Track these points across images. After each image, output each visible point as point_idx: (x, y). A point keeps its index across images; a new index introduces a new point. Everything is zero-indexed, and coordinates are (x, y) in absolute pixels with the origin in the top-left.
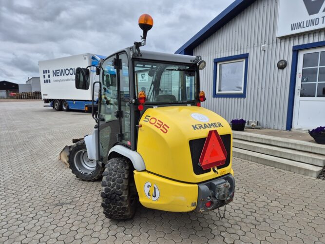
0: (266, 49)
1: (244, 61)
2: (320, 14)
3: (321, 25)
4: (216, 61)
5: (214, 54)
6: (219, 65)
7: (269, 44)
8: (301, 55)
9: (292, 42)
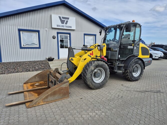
1: (37, 33)
2: (64, 25)
3: (65, 28)
4: (20, 30)
5: (17, 26)
6: (21, 32)
7: (48, 29)
8: (59, 35)
9: (56, 30)
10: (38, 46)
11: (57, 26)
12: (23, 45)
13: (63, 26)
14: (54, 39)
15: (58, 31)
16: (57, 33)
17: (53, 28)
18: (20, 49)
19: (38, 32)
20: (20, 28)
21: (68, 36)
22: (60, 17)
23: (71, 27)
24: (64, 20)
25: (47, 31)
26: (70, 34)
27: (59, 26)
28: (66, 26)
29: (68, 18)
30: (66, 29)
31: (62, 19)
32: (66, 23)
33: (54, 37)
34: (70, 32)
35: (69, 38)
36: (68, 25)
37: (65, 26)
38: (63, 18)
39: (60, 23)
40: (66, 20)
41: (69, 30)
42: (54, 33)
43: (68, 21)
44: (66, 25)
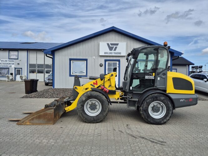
0: (95, 58)
1: (86, 62)
2: (113, 51)
3: (113, 55)
4: (70, 60)
5: (69, 56)
6: (72, 61)
7: (96, 57)
8: (107, 63)
9: (104, 58)
10: (85, 74)
11: (105, 53)
12: (73, 73)
13: (111, 53)
14: (101, 67)
15: (106, 59)
16: (105, 61)
17: (100, 56)
18: (69, 77)
19: (86, 60)
20: (71, 58)
21: (118, 63)
22: (108, 44)
23: (120, 53)
24: (113, 46)
25: (94, 59)
26: (119, 61)
27: (107, 53)
28: (115, 53)
29: (117, 44)
30: (115, 56)
31: (111, 46)
32: (115, 50)
33: (101, 65)
34: (119, 59)
35: (118, 65)
36: (117, 51)
37: (113, 53)
38: (112, 44)
39: (108, 50)
40: (115, 46)
41: (118, 56)
42: (102, 61)
43: (117, 47)
44: (115, 51)
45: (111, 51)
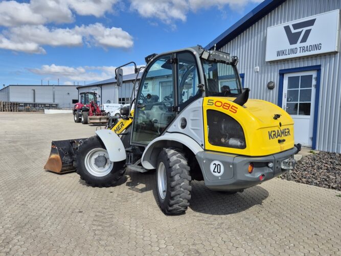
3: (299, 54)
7: (261, 66)
8: (286, 77)
9: (279, 66)
15: (281, 68)
17: (270, 62)
19: (242, 76)
21: (314, 74)
24: (300, 30)
25: (258, 72)
27: (283, 53)
28: (303, 49)
31: (293, 31)
33: (272, 85)
34: (318, 64)
43: (310, 30)
44: (303, 44)
45: (293, 46)
